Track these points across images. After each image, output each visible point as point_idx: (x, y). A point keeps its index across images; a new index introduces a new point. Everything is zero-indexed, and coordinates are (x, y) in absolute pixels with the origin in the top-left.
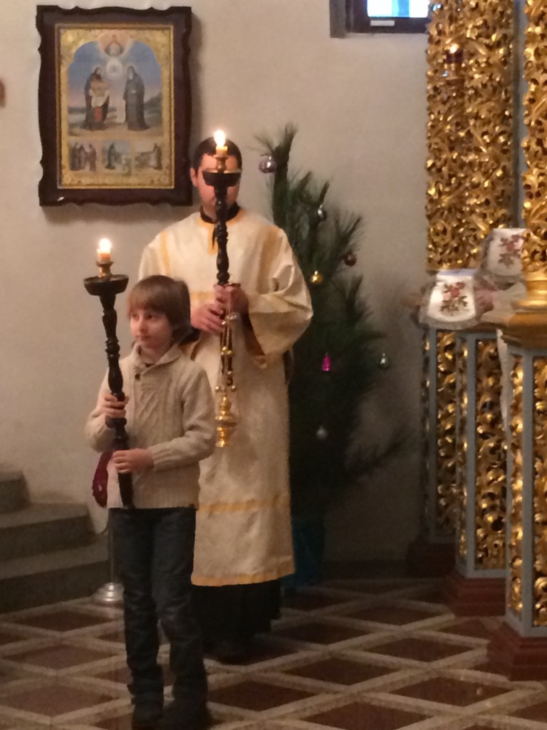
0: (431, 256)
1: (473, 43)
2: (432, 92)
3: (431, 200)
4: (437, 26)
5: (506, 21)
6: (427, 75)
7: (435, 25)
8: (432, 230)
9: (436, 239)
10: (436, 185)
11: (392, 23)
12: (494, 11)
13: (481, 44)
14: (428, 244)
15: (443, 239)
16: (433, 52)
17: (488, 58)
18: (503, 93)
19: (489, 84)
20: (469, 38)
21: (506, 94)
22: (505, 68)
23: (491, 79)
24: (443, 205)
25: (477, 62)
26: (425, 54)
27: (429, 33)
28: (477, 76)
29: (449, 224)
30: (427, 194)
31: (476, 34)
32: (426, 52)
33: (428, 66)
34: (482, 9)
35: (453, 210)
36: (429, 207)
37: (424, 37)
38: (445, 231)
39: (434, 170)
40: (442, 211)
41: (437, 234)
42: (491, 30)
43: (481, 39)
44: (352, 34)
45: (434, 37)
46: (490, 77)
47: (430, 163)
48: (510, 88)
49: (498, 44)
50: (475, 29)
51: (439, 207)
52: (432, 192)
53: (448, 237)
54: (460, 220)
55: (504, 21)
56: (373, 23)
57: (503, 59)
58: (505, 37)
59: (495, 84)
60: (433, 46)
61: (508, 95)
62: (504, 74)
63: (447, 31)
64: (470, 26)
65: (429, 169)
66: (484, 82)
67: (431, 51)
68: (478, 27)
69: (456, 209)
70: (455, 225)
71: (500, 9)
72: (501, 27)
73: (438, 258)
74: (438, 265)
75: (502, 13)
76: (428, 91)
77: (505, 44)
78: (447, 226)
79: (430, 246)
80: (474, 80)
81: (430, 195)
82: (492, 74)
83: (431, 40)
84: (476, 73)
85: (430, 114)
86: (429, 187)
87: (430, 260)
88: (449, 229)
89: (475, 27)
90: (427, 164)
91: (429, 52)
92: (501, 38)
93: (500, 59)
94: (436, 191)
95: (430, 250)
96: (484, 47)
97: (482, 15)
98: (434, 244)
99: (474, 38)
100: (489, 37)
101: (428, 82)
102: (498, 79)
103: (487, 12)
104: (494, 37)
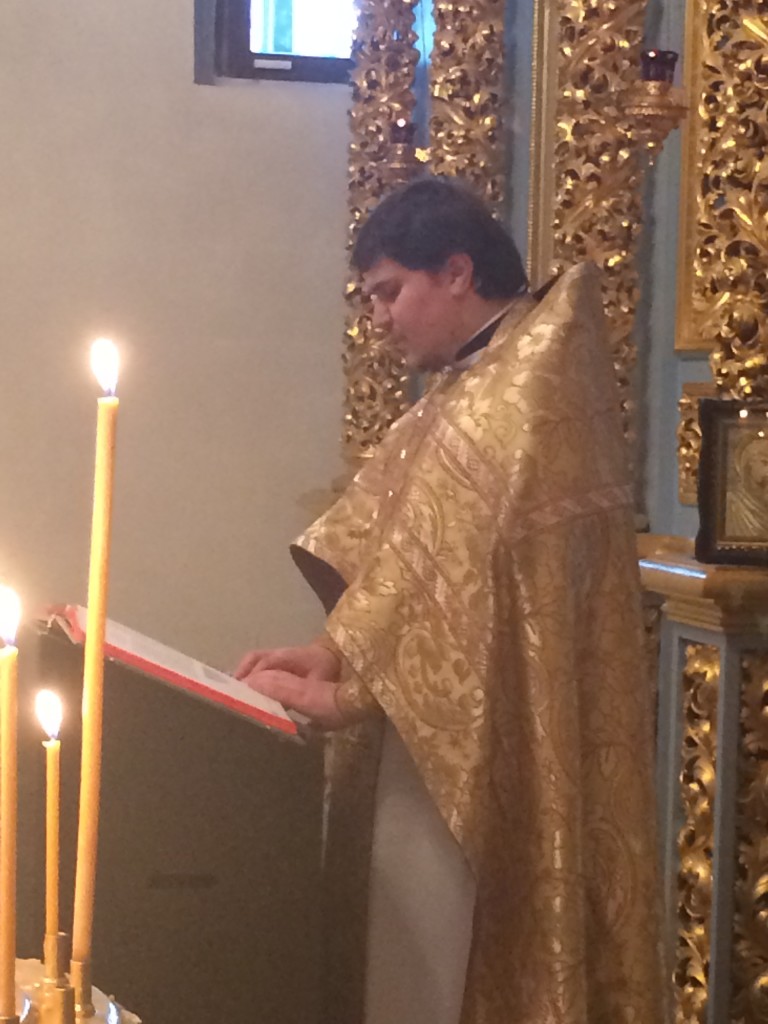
0: (350, 433)
1: (444, 105)
2: (357, 177)
3: (352, 346)
4: (368, 73)
5: (495, 74)
6: (351, 149)
7: (364, 73)
8: (352, 391)
9: (360, 407)
10: (360, 322)
11: (287, 65)
12: (479, 57)
13: (456, 107)
14: (346, 414)
15: (370, 407)
16: (361, 114)
17: (468, 131)
18: (489, 186)
19: (469, 171)
20: (438, 98)
21: (493, 187)
22: (493, 147)
23: (472, 163)
24: (372, 354)
25: (450, 136)
26: (348, 117)
27: (353, 84)
28: (449, 158)
29: (380, 383)
30: (346, 334)
31: (450, 92)
32: (349, 113)
33: (351, 136)
34: (460, 53)
35: (387, 362)
36: (348, 356)
37: (347, 89)
38: (373, 395)
39: (358, 298)
40: (369, 363)
41: (361, 399)
42: (473, 86)
43: (457, 100)
44: (224, 79)
45: (362, 91)
46: (470, 160)
47: (351, 287)
48: (499, 178)
49: (483, 110)
50: (449, 85)
51: (365, 356)
52: (354, 332)
53: (378, 405)
54: (396, 378)
55: (493, 73)
56: (259, 63)
57: (490, 133)
58: (494, 97)
59: (477, 171)
60: (360, 105)
61: (496, 189)
62: (493, 156)
63: (383, 81)
64: (440, 79)
65: (349, 297)
66: (461, 167)
67: (357, 114)
68: (451, 82)
69: (391, 361)
70: (389, 386)
71: (487, 55)
72: (489, 83)
73: (361, 436)
74: (361, 447)
75: (490, 61)
76: (350, 175)
77: (495, 111)
78: (376, 386)
79: (349, 417)
80: (445, 163)
81: (350, 337)
82: (473, 156)
83: (356, 96)
84: (448, 152)
85: (353, 211)
86: (349, 325)
87: (349, 439)
88: (380, 390)
89: (447, 81)
90: (346, 288)
91: (354, 114)
92: (489, 100)
93: (487, 133)
94: (360, 331)
95: (350, 423)
96: (462, 113)
97: (459, 63)
98: (355, 413)
99: (446, 98)
100: (469, 98)
101: (351, 162)
102: (482, 164)
103: (467, 58)
104: (476, 98)
